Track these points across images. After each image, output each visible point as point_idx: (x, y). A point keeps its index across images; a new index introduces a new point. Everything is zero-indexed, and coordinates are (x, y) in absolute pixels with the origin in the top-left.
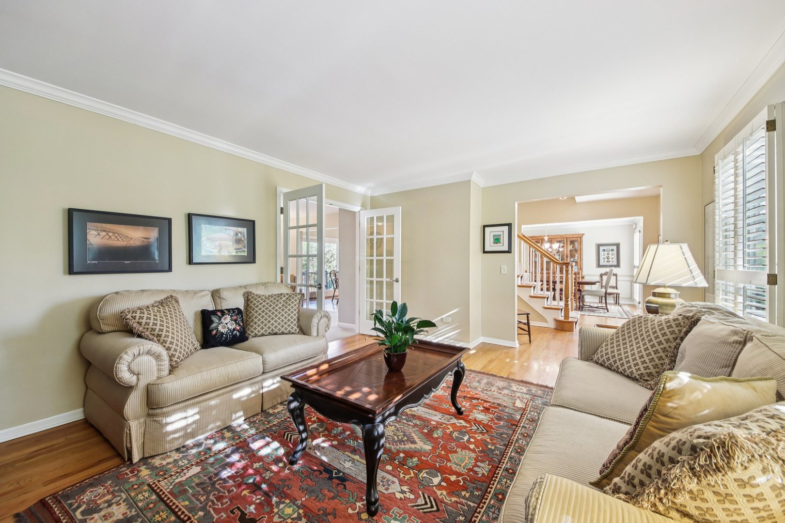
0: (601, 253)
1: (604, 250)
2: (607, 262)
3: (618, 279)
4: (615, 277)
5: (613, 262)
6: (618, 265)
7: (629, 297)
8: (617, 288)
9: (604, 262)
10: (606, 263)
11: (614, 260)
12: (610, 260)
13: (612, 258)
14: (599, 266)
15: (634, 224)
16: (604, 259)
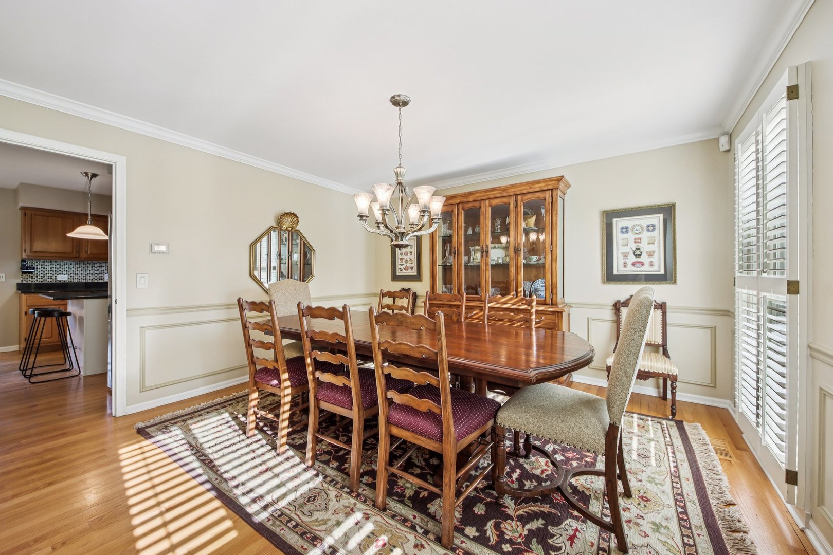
0: (617, 236)
1: (625, 230)
2: (633, 264)
3: (668, 321)
4: (659, 312)
5: (651, 265)
6: (668, 277)
7: (708, 381)
8: (666, 353)
9: (625, 265)
10: (630, 270)
11: (655, 259)
12: (644, 258)
13: (650, 254)
14: (610, 277)
15: (725, 133)
16: (625, 255)
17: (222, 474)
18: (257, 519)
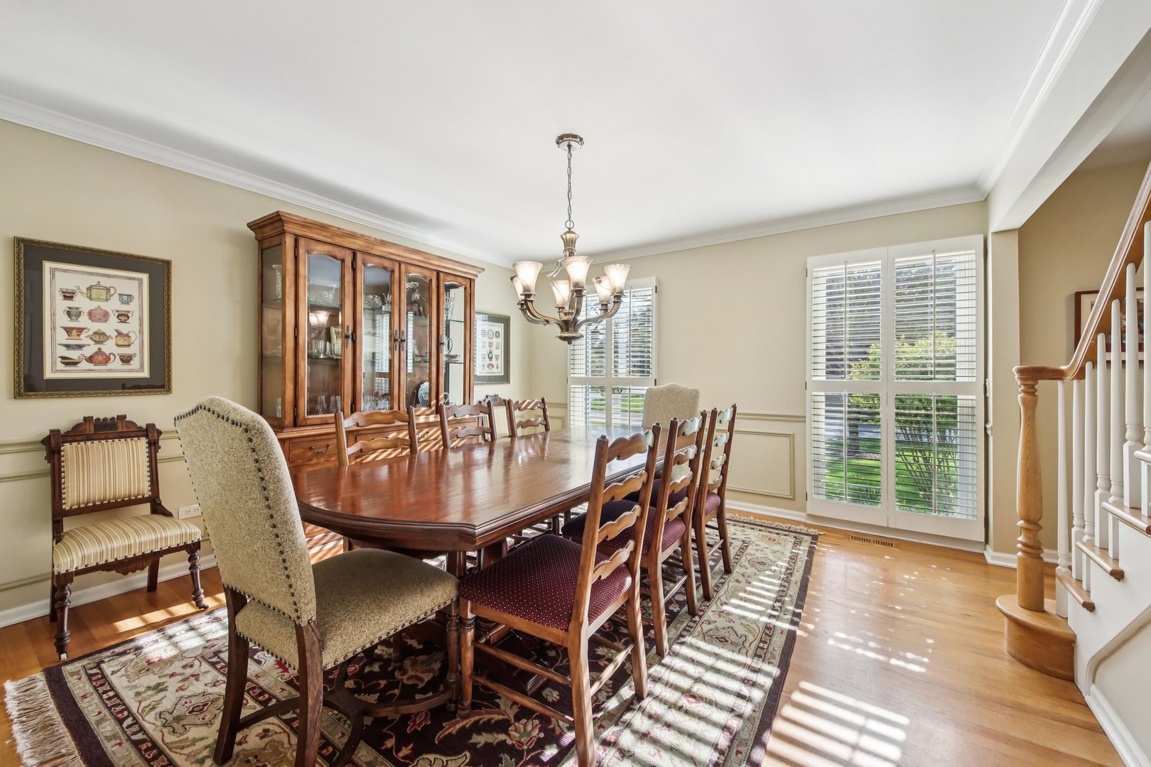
4: (143, 442)
11: (499, 362)
13: (497, 358)
14: (34, 385)
16: (483, 357)
17: (721, 752)
18: (776, 671)
